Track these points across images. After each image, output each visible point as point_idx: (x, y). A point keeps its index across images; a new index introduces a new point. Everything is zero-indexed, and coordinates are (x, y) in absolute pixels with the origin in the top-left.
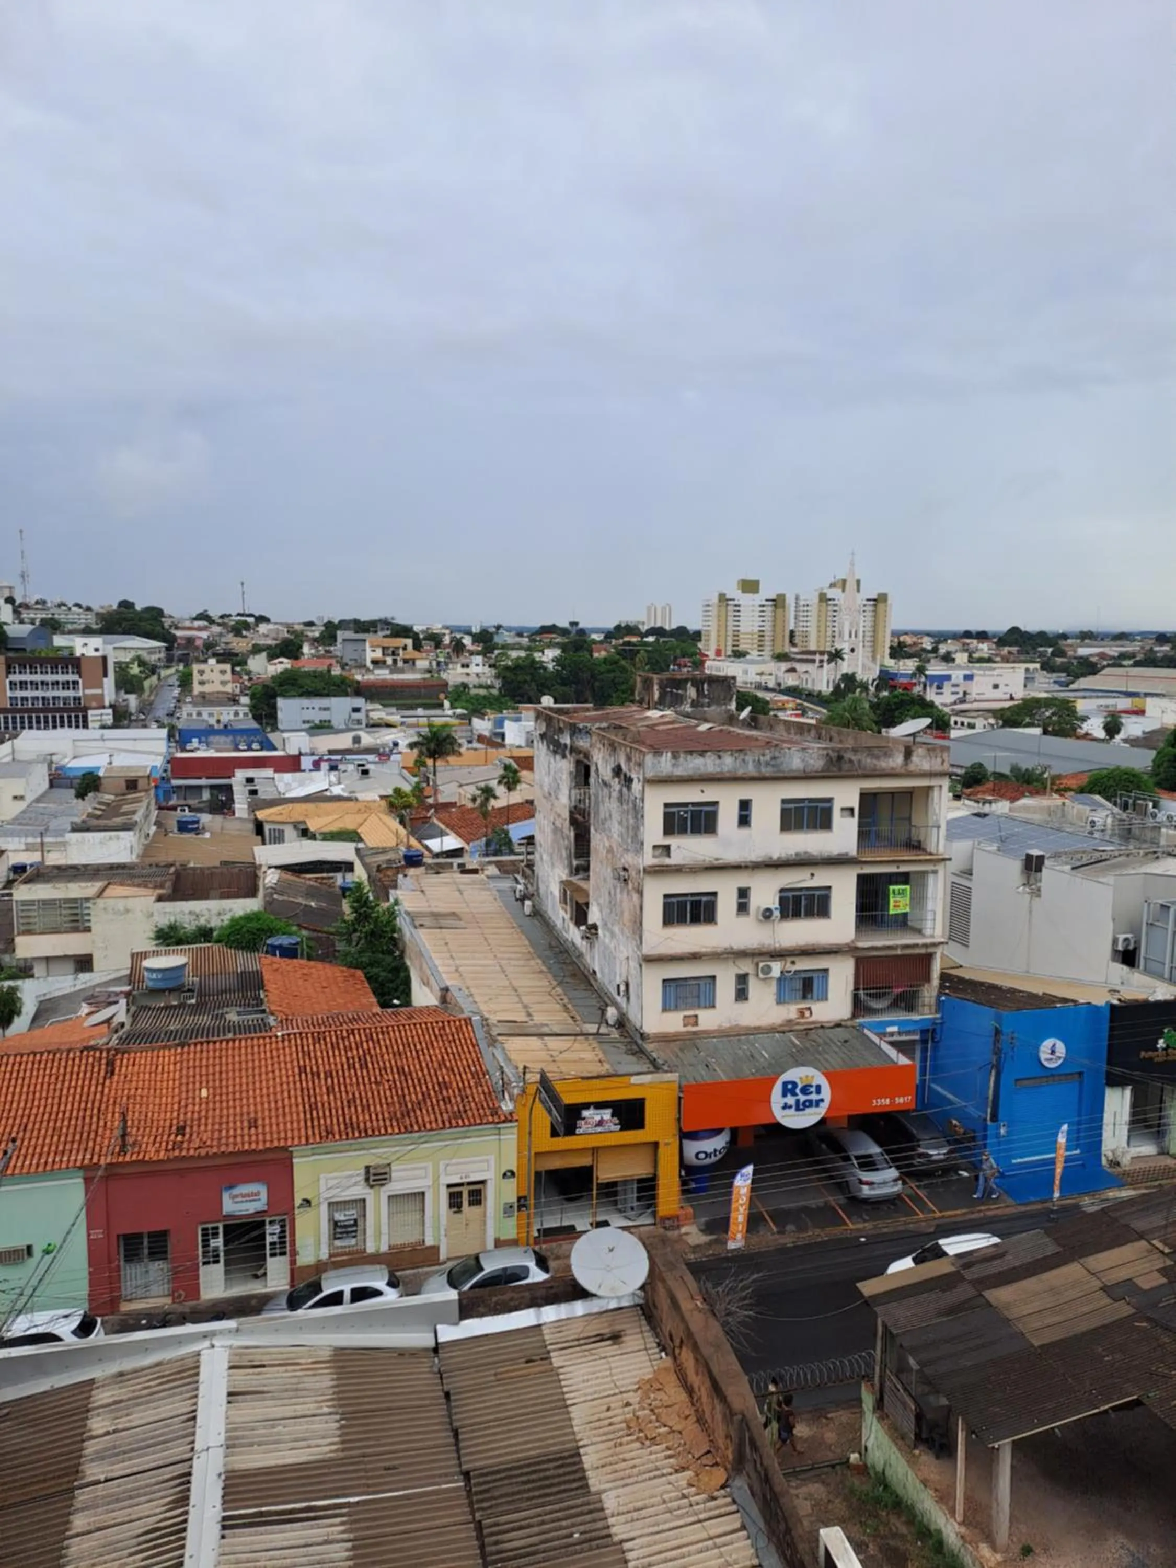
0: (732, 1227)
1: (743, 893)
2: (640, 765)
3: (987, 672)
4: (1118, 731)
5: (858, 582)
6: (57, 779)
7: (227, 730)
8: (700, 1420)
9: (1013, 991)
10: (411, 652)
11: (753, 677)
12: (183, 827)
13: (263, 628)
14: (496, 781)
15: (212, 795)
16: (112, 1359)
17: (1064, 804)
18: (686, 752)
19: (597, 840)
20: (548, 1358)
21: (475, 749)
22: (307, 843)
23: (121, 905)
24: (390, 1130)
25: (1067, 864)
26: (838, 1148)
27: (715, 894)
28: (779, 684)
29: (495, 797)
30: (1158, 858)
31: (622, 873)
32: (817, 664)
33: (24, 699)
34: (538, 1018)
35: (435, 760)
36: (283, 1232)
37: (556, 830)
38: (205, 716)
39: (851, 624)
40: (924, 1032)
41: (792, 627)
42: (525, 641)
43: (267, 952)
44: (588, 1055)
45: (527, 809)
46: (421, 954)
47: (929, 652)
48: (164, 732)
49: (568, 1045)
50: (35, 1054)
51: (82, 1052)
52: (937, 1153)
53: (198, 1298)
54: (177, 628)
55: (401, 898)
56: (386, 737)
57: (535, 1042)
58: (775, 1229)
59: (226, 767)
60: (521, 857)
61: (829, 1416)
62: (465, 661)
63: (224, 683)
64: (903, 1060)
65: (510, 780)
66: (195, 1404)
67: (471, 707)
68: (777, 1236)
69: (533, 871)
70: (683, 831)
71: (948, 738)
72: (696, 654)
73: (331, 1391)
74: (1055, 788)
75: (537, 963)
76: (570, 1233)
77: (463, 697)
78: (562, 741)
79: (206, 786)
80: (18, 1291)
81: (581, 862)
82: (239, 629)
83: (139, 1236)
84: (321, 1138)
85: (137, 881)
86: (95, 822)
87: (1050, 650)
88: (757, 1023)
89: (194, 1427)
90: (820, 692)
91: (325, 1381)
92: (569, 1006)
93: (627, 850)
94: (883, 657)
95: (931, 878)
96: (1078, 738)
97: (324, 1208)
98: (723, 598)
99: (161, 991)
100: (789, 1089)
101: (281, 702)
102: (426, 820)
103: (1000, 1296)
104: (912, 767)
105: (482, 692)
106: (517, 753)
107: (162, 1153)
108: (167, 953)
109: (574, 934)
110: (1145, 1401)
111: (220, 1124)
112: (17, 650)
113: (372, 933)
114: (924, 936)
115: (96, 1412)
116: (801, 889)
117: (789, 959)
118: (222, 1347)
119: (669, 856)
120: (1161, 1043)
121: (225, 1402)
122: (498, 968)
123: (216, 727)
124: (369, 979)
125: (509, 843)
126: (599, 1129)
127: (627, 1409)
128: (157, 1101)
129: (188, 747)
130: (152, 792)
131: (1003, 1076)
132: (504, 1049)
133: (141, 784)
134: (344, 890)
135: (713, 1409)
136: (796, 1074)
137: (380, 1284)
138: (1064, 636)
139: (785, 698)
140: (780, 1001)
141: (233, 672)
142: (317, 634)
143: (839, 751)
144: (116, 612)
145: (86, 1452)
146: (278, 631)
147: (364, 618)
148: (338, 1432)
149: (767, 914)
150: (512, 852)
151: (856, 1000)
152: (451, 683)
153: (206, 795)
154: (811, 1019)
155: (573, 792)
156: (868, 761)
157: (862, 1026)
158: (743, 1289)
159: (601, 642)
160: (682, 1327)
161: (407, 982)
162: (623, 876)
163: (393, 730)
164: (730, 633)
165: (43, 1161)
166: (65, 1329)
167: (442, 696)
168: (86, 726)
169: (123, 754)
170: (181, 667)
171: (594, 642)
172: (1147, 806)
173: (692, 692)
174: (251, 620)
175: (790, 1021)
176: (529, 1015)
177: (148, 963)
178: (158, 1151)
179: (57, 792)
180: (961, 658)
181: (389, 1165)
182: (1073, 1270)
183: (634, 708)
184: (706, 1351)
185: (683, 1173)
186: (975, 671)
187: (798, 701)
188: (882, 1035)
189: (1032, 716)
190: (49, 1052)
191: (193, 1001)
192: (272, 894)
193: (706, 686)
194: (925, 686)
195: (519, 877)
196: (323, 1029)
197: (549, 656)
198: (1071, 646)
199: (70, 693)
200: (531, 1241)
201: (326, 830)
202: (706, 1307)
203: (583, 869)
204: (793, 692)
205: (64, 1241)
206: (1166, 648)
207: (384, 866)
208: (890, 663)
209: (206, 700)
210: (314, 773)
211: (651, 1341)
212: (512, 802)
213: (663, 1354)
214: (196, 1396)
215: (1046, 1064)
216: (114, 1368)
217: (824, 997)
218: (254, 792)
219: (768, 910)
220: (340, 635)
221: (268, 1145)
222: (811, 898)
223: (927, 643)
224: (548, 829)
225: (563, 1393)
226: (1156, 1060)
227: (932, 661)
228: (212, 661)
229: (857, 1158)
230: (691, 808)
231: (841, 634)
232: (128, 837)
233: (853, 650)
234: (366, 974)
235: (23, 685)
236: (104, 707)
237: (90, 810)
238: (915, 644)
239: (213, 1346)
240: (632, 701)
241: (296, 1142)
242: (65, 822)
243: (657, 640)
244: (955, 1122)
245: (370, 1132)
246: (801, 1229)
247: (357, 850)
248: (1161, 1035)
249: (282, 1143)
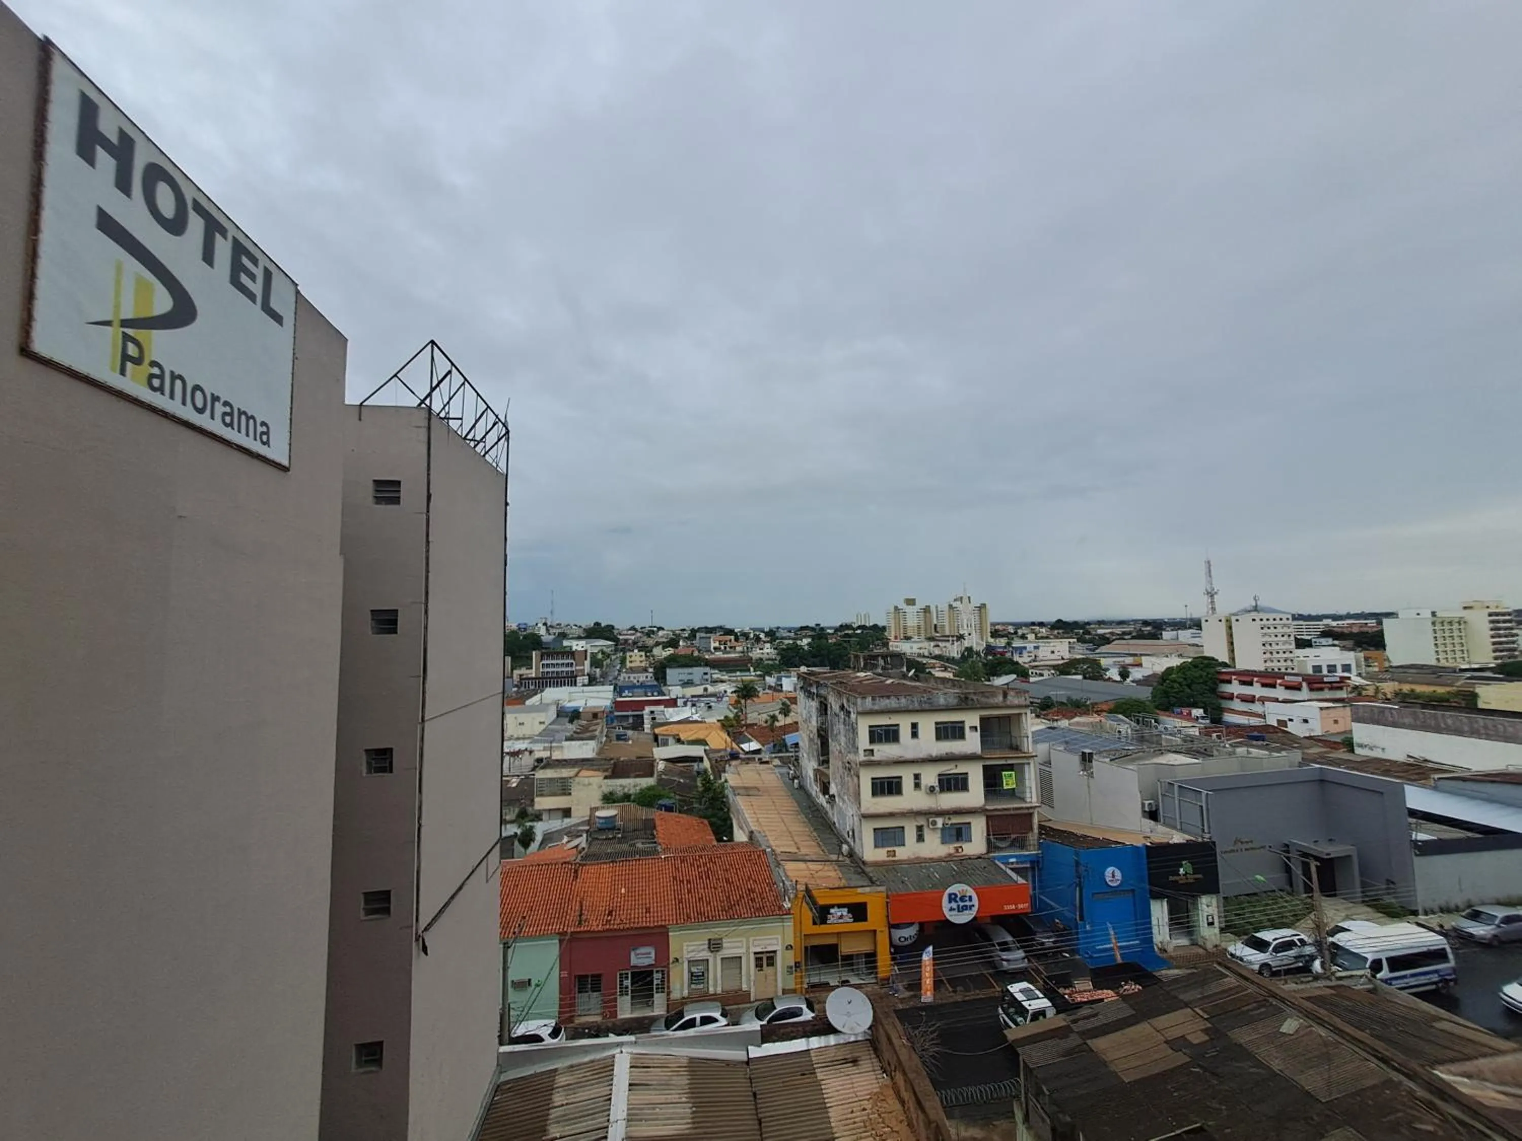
0: (924, 987)
1: (917, 777)
2: (855, 704)
3: (1047, 645)
4: (1128, 677)
5: (969, 598)
6: (561, 713)
7: (642, 686)
8: (910, 1125)
9: (1085, 837)
10: (734, 643)
11: (916, 650)
12: (619, 737)
13: (661, 633)
14: (778, 711)
15: (634, 720)
16: (567, 1056)
17: (1101, 721)
18: (879, 697)
19: (833, 746)
20: (815, 1073)
21: (767, 693)
22: (680, 746)
23: (586, 781)
24: (722, 917)
25: (1107, 757)
26: (987, 938)
27: (900, 777)
28: (931, 654)
29: (778, 721)
30: (1162, 753)
31: (847, 765)
32: (951, 642)
33: (548, 672)
34: (804, 851)
35: (746, 700)
36: (663, 978)
37: (811, 740)
38: (632, 679)
39: (968, 620)
40: (1032, 862)
41: (935, 622)
42: (792, 635)
43: (658, 809)
44: (833, 874)
45: (794, 727)
46: (738, 811)
47: (1012, 634)
48: (612, 687)
49: (820, 867)
50: (539, 865)
51: (562, 864)
52: (1049, 942)
53: (616, 1017)
54: (620, 634)
55: (728, 778)
56: (721, 687)
57: (802, 865)
58: (950, 989)
59: (641, 705)
60: (791, 754)
61: (995, 1123)
62: (761, 647)
63: (641, 662)
64: (1021, 881)
65: (786, 711)
66: (611, 1090)
67: (765, 670)
68: (952, 994)
69: (798, 763)
70: (880, 741)
71: (1029, 682)
72: (883, 638)
73: (687, 1087)
74: (1095, 710)
75: (802, 817)
76: (827, 987)
77: (761, 666)
78: (812, 691)
79: (631, 716)
80: (521, 1009)
81: (825, 758)
82: (649, 634)
83: (587, 976)
84: (684, 920)
85: (595, 767)
86: (575, 735)
87: (1081, 631)
88: (931, 856)
89: (610, 1105)
90: (953, 658)
91: (684, 1081)
92: (821, 843)
93: (849, 752)
94: (987, 638)
95: (1026, 767)
96: (1105, 680)
97: (686, 965)
98: (896, 608)
99: (604, 830)
100: (952, 898)
101: (668, 671)
102: (741, 733)
103: (1099, 1044)
104: (1008, 703)
105: (771, 662)
106: (789, 695)
107: (600, 926)
108: (608, 808)
109: (822, 800)
110: (1206, 1127)
111: (631, 910)
112: (546, 648)
113: (712, 798)
114: (1026, 802)
115: (557, 1090)
116: (949, 774)
117: (947, 817)
118: (627, 1053)
119: (873, 755)
120: (1182, 871)
121: (627, 1089)
122: (780, 820)
123: (637, 684)
124: (711, 824)
125: (786, 746)
126: (840, 921)
127: (864, 1112)
128: (599, 895)
129: (623, 695)
130: (605, 720)
131: (1084, 891)
132: (784, 869)
133: (599, 715)
134: (698, 773)
135: (918, 1116)
136: (956, 888)
137: (717, 1015)
138: (1088, 623)
139: (934, 661)
140: (944, 842)
141: (646, 656)
142: (687, 635)
143: (966, 693)
144: (592, 628)
145: (551, 1117)
146: (668, 634)
147: (710, 626)
148: (691, 1116)
149: (932, 789)
150: (787, 751)
151: (989, 841)
152: (754, 658)
153: (631, 720)
154: (964, 853)
155: (819, 719)
156: (983, 700)
157: (994, 858)
158: (932, 1033)
159: (833, 634)
160: (895, 1058)
161: (731, 827)
162: (849, 767)
163: (724, 684)
164: (902, 626)
165: (539, 928)
166: (545, 1033)
167: (749, 665)
168: (575, 685)
169: (592, 700)
170: (621, 654)
171: (829, 634)
172: (1151, 722)
173: (881, 662)
174: (655, 629)
175: (950, 855)
176: (798, 848)
177: (598, 814)
178: (598, 925)
179: (561, 720)
180: (1031, 637)
181: (721, 939)
182: (1143, 1029)
183: (850, 672)
184: (912, 1076)
185: (892, 950)
186: (1040, 644)
187: (942, 663)
188: (1006, 864)
189: (1076, 669)
190: (546, 864)
191: (620, 836)
192: (661, 775)
193: (889, 659)
194: (1012, 652)
195: (791, 766)
196: (686, 854)
197: (805, 642)
198: (1093, 628)
199: (569, 669)
200: (804, 991)
201: (690, 739)
202: (909, 1044)
203: (826, 762)
204: (938, 657)
205: (547, 979)
206: (1149, 628)
207: (719, 759)
208: (991, 640)
209: (632, 670)
210: (684, 708)
211: (877, 1065)
212: (787, 723)
213: (885, 1075)
214: (612, 1085)
215: (1110, 883)
216: (568, 1062)
217: (969, 840)
218: (654, 719)
219: (933, 787)
220: (698, 635)
221: (656, 924)
222: (956, 780)
223: (1011, 629)
224: (806, 740)
225: (824, 1099)
226: (1181, 882)
227: (1015, 639)
228: (636, 651)
229: (999, 944)
230: (884, 728)
231: (962, 626)
232: (592, 744)
233: (970, 634)
234: (709, 822)
235: (548, 666)
236: (584, 675)
237: (575, 730)
238: (1004, 630)
239: (622, 1052)
240: (849, 667)
241: (671, 922)
242: (563, 735)
243: (862, 632)
244: (1057, 921)
245: (711, 918)
246: (967, 990)
247: (705, 751)
248: (1181, 866)
249: (663, 923)
